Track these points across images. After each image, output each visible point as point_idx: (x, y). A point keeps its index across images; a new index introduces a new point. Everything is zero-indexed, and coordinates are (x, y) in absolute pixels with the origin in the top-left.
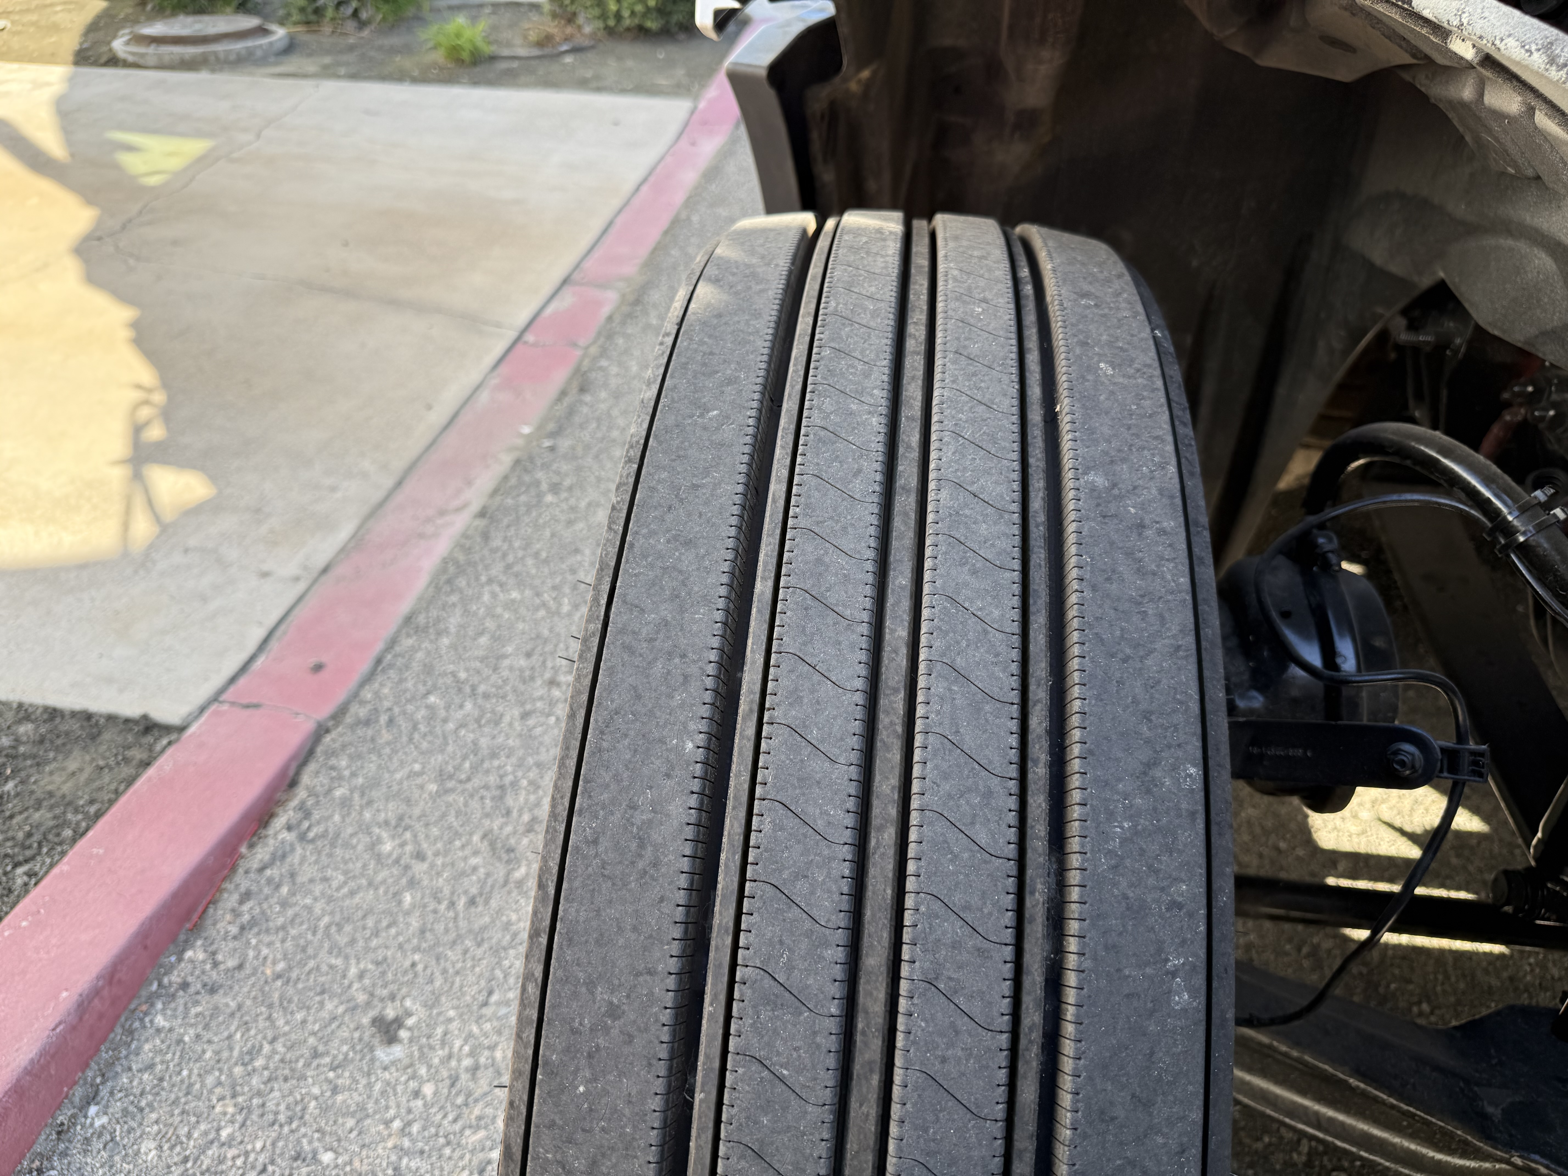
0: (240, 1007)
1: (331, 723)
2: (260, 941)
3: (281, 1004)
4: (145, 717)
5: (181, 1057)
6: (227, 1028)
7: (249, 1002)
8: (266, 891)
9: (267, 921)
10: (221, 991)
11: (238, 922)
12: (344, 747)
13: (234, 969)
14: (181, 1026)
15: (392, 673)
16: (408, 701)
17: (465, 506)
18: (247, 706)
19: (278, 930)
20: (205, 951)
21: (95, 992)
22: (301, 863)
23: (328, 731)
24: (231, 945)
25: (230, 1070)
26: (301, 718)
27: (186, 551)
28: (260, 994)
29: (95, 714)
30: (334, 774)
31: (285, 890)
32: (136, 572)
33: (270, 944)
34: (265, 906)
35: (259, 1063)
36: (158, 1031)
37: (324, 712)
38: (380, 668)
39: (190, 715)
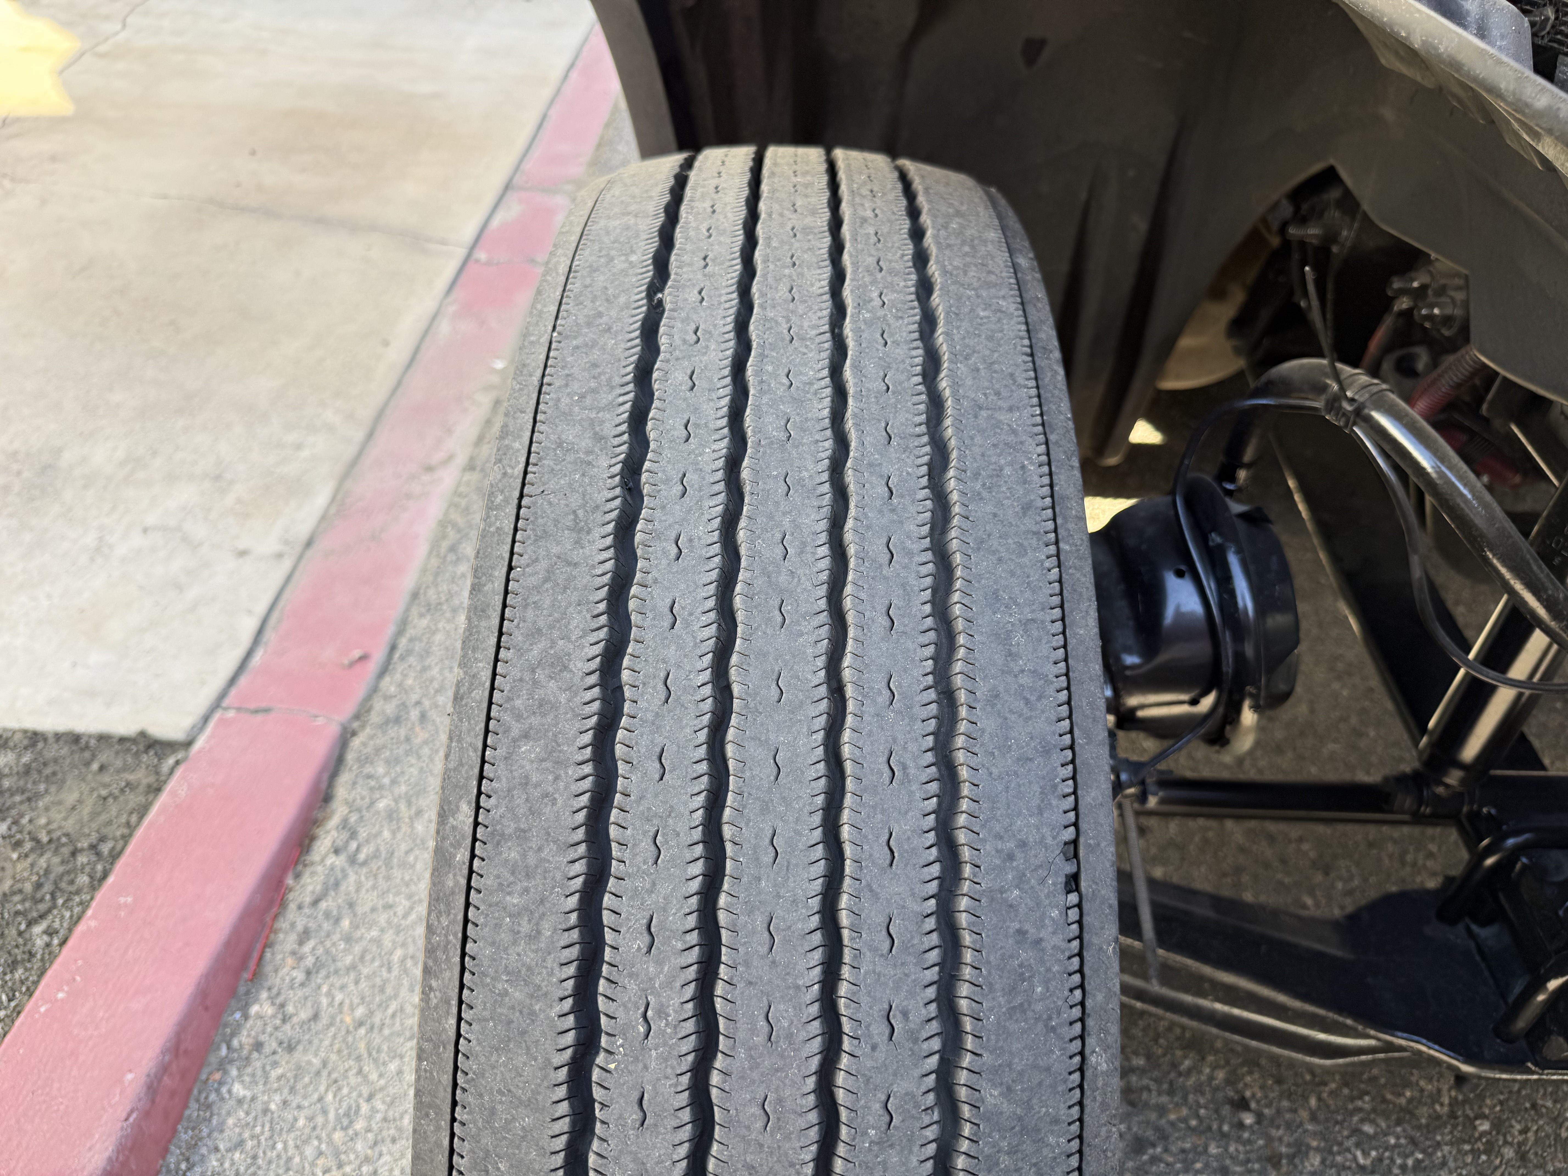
0: (325, 1064)
1: (355, 725)
2: (332, 985)
3: (370, 1054)
4: (143, 734)
5: (272, 1129)
6: (316, 1090)
7: (334, 1057)
8: (326, 926)
9: (334, 961)
10: (300, 1048)
11: (302, 965)
12: (378, 751)
13: (310, 1020)
14: (264, 1092)
15: (412, 660)
16: (437, 691)
17: (450, 458)
18: (256, 711)
19: (348, 970)
20: (273, 1004)
21: (164, 1069)
22: (358, 890)
23: (354, 734)
24: (300, 993)
25: (329, 1136)
26: (320, 721)
27: (145, 530)
28: (344, 1046)
29: (83, 734)
30: (373, 783)
31: (346, 923)
32: (92, 560)
33: (342, 988)
34: (328, 944)
35: (359, 1125)
36: (240, 1102)
37: (345, 712)
38: (397, 656)
39: (193, 727)
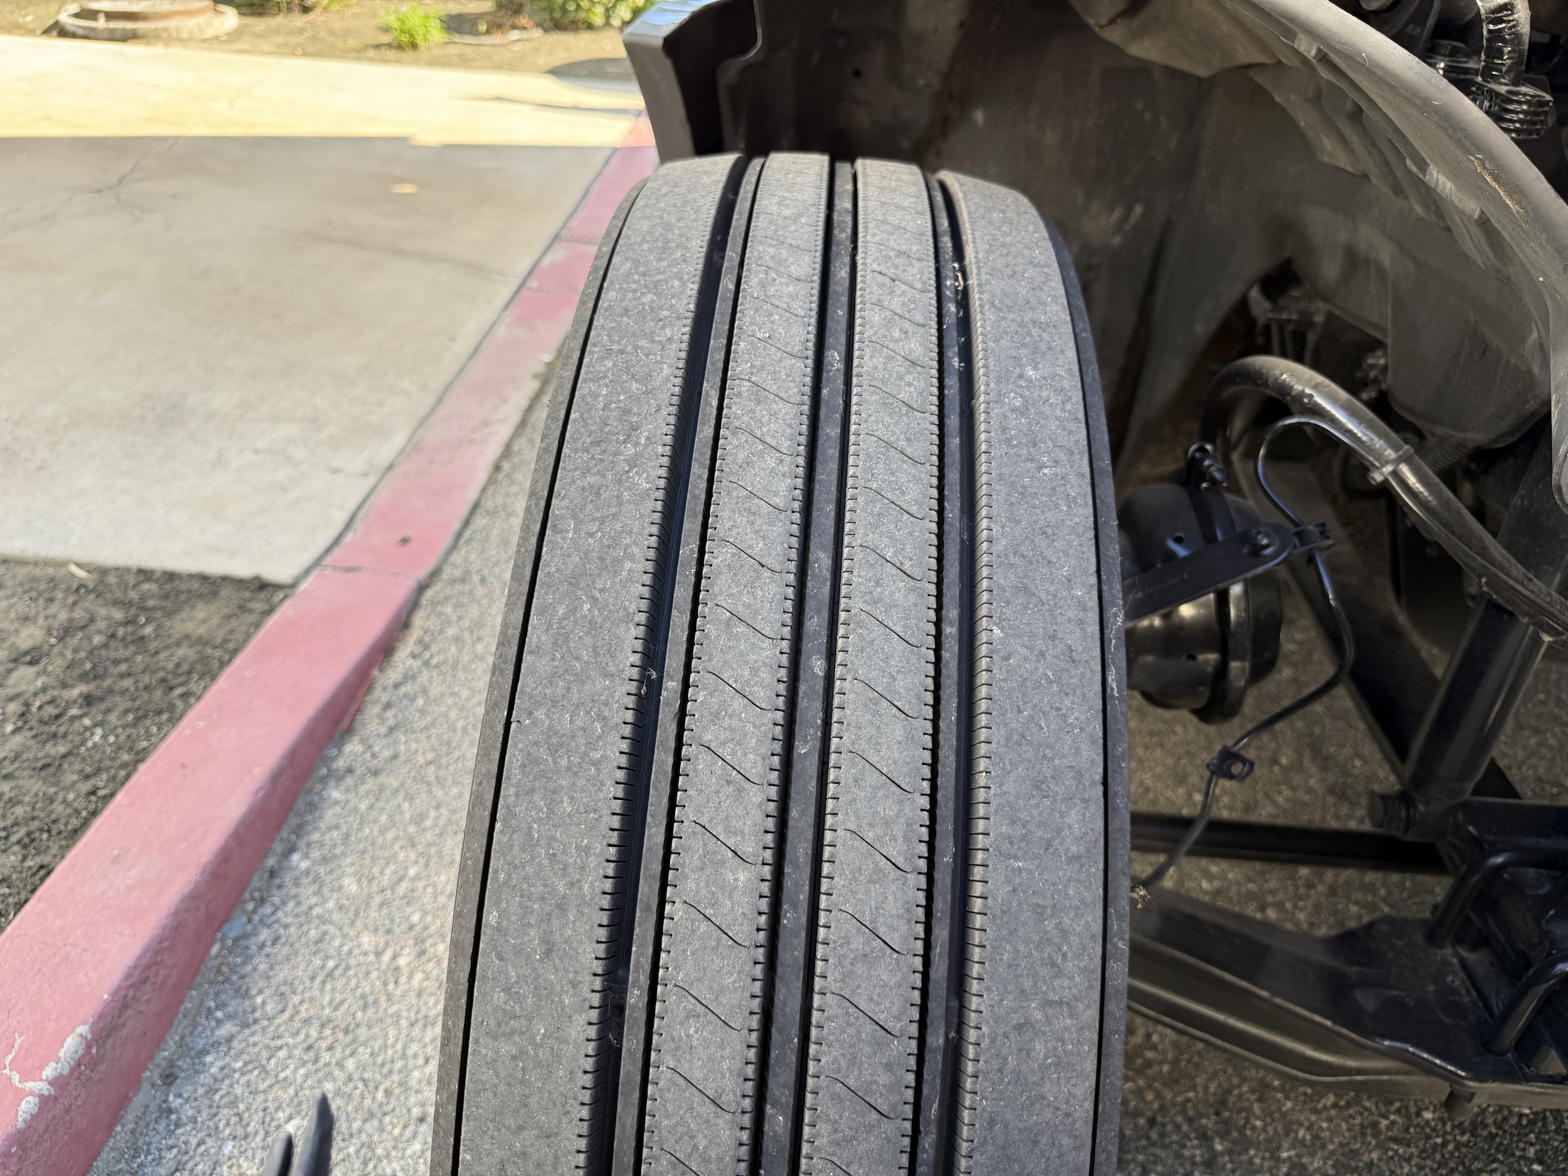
0: (402, 785)
1: (429, 581)
2: (408, 738)
3: (438, 781)
4: (257, 578)
5: (361, 819)
6: (395, 800)
7: (409, 782)
8: (405, 702)
9: (410, 724)
10: (384, 774)
11: (385, 724)
12: (446, 598)
13: (391, 758)
14: (355, 798)
15: (474, 544)
17: (504, 419)
18: (348, 570)
19: (421, 730)
20: (363, 745)
21: (283, 769)
22: (430, 682)
23: (428, 587)
24: (384, 741)
25: (405, 827)
26: (401, 578)
27: (256, 451)
28: (417, 775)
29: (211, 577)
30: (442, 618)
31: (420, 702)
32: (214, 467)
33: (417, 740)
34: (406, 713)
35: (428, 823)
36: (337, 802)
37: (422, 573)
38: (462, 541)
39: (297, 577)
